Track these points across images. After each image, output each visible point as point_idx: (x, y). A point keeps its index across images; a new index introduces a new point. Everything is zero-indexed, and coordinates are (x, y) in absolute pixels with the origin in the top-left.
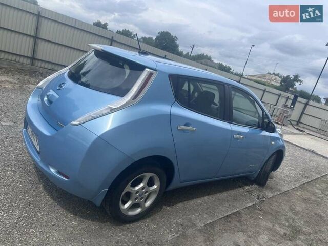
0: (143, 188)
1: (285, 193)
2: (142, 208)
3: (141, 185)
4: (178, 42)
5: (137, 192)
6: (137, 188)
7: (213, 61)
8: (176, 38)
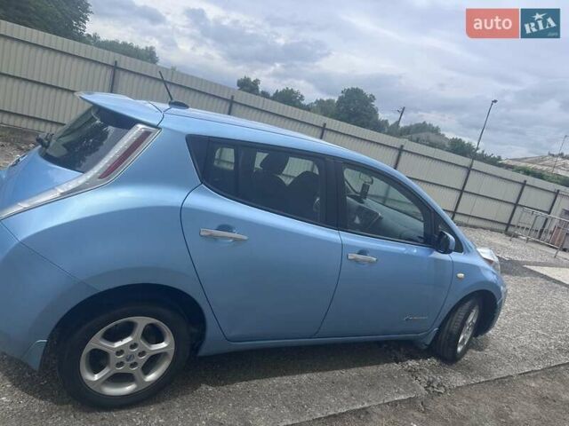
0: (133, 346)
1: (501, 381)
2: (137, 383)
3: (128, 340)
4: (376, 104)
5: (120, 352)
6: (118, 344)
7: (443, 135)
8: (373, 98)
